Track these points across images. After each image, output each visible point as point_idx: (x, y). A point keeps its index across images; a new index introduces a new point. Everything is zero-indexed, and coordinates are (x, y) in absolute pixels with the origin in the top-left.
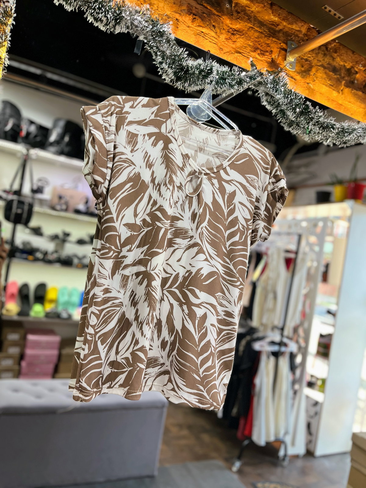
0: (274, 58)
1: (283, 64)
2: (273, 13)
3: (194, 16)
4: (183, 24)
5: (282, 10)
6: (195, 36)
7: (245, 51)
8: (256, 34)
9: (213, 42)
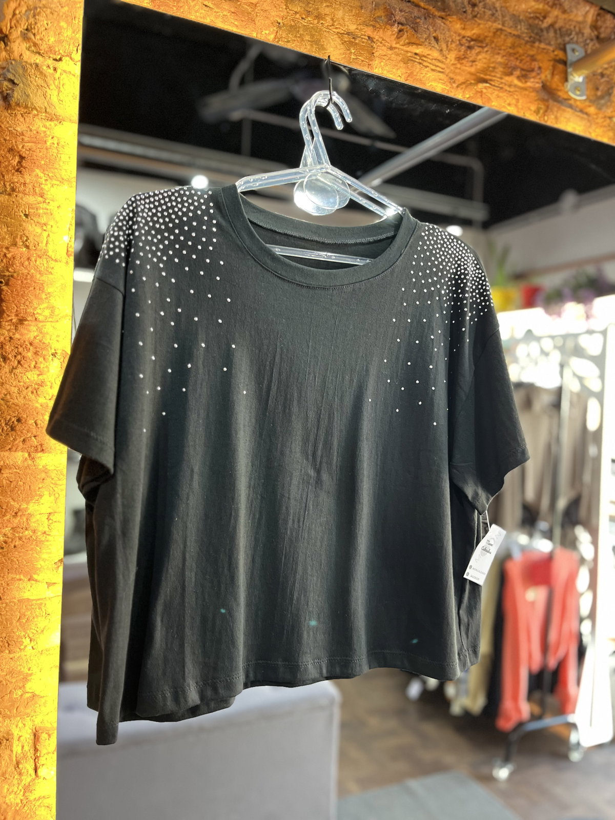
0: (546, 81)
1: (562, 88)
3: (400, 25)
4: (381, 45)
6: (404, 63)
7: (495, 76)
8: (510, 41)
9: (438, 69)
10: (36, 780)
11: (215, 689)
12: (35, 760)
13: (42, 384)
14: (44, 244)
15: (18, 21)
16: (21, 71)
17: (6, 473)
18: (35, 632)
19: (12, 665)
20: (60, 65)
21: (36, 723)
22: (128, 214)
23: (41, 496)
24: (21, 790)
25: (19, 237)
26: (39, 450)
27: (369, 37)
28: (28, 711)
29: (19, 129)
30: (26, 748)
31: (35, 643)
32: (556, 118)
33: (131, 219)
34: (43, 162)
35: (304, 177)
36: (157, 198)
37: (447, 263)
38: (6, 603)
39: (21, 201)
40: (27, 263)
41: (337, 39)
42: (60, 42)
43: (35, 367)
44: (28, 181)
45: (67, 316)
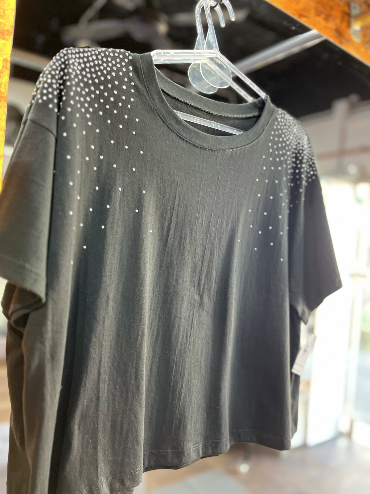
0: (338, 26)
1: (347, 32)
11: (122, 483)
33: (62, 70)
36: (86, 55)
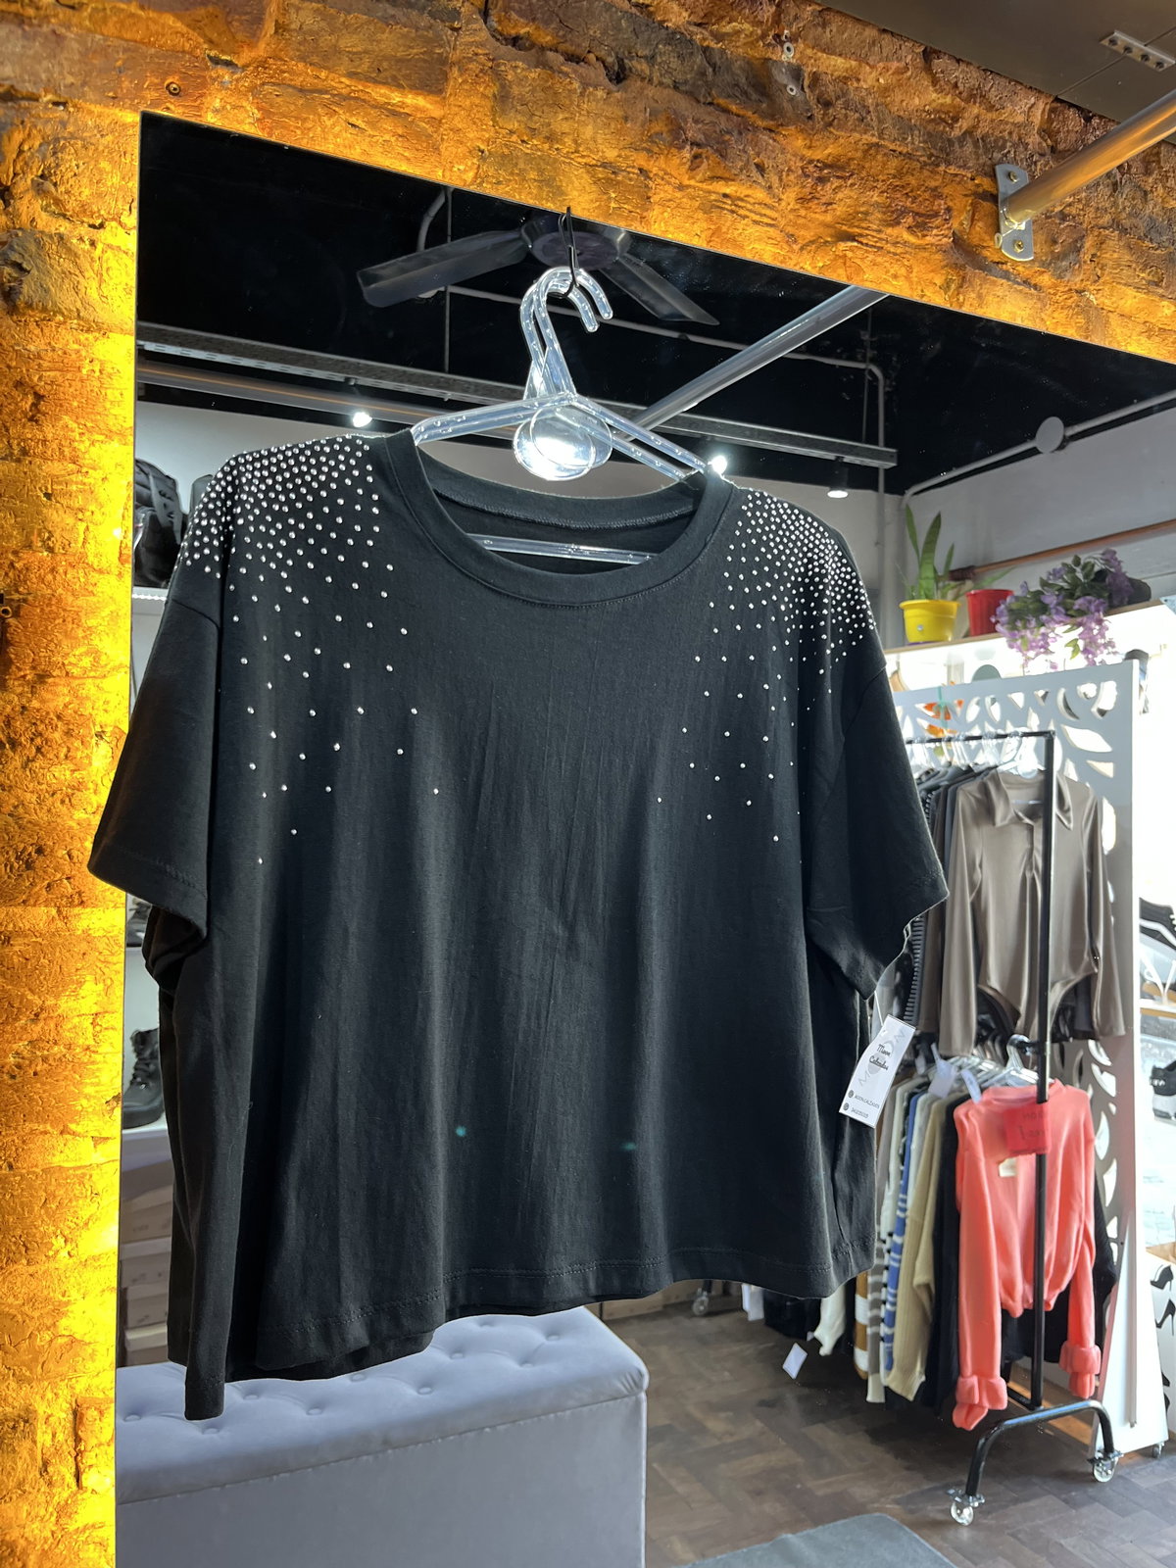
0: (960, 232)
2: (935, 82)
3: (695, 148)
4: (663, 183)
5: (963, 66)
6: (705, 213)
7: (867, 229)
8: (894, 163)
9: (766, 220)
10: (80, 1497)
11: (396, 1319)
12: (76, 1458)
13: (79, 786)
14: (80, 545)
15: (26, 163)
16: (33, 248)
17: (18, 945)
18: (72, 1225)
19: (33, 1287)
20: (104, 236)
21: (77, 1391)
22: (224, 489)
23: (80, 984)
24: (51, 1514)
25: (36, 532)
26: (76, 902)
27: (641, 170)
28: (63, 1369)
29: (32, 348)
30: (60, 1437)
31: (74, 1245)
32: (980, 296)
34: (75, 404)
35: (531, 416)
36: (274, 460)
37: (788, 557)
38: (22, 1176)
39: (37, 470)
40: (50, 577)
41: (585, 175)
42: (100, 196)
43: (66, 757)
44: (50, 436)
45: (121, 666)
